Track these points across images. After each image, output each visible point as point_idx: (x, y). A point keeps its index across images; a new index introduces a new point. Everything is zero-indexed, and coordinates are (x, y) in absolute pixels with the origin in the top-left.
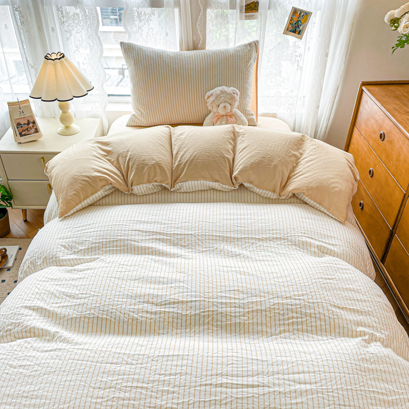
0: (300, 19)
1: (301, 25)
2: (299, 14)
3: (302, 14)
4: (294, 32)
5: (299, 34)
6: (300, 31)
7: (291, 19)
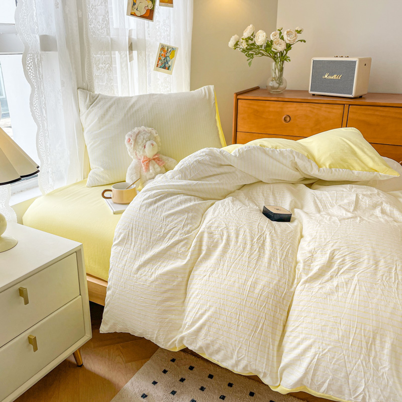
0: (168, 55)
1: (169, 61)
2: (166, 50)
3: (169, 50)
4: (164, 67)
5: (168, 69)
6: (169, 66)
7: (160, 55)
